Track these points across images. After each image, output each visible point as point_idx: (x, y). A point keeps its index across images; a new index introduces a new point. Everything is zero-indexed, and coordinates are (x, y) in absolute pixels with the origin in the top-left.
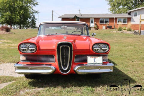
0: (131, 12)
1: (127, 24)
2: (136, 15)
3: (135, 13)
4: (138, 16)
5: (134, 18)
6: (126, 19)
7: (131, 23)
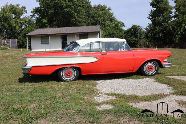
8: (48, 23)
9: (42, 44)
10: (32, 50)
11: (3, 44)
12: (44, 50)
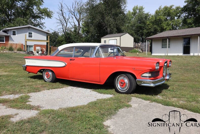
0: (8, 30)
1: (5, 42)
2: (14, 34)
3: (13, 31)
4: (16, 35)
5: (12, 36)
6: (3, 37)
7: (10, 42)
8: (194, 22)
9: (162, 47)
10: (153, 54)
11: (137, 47)
12: (164, 54)
